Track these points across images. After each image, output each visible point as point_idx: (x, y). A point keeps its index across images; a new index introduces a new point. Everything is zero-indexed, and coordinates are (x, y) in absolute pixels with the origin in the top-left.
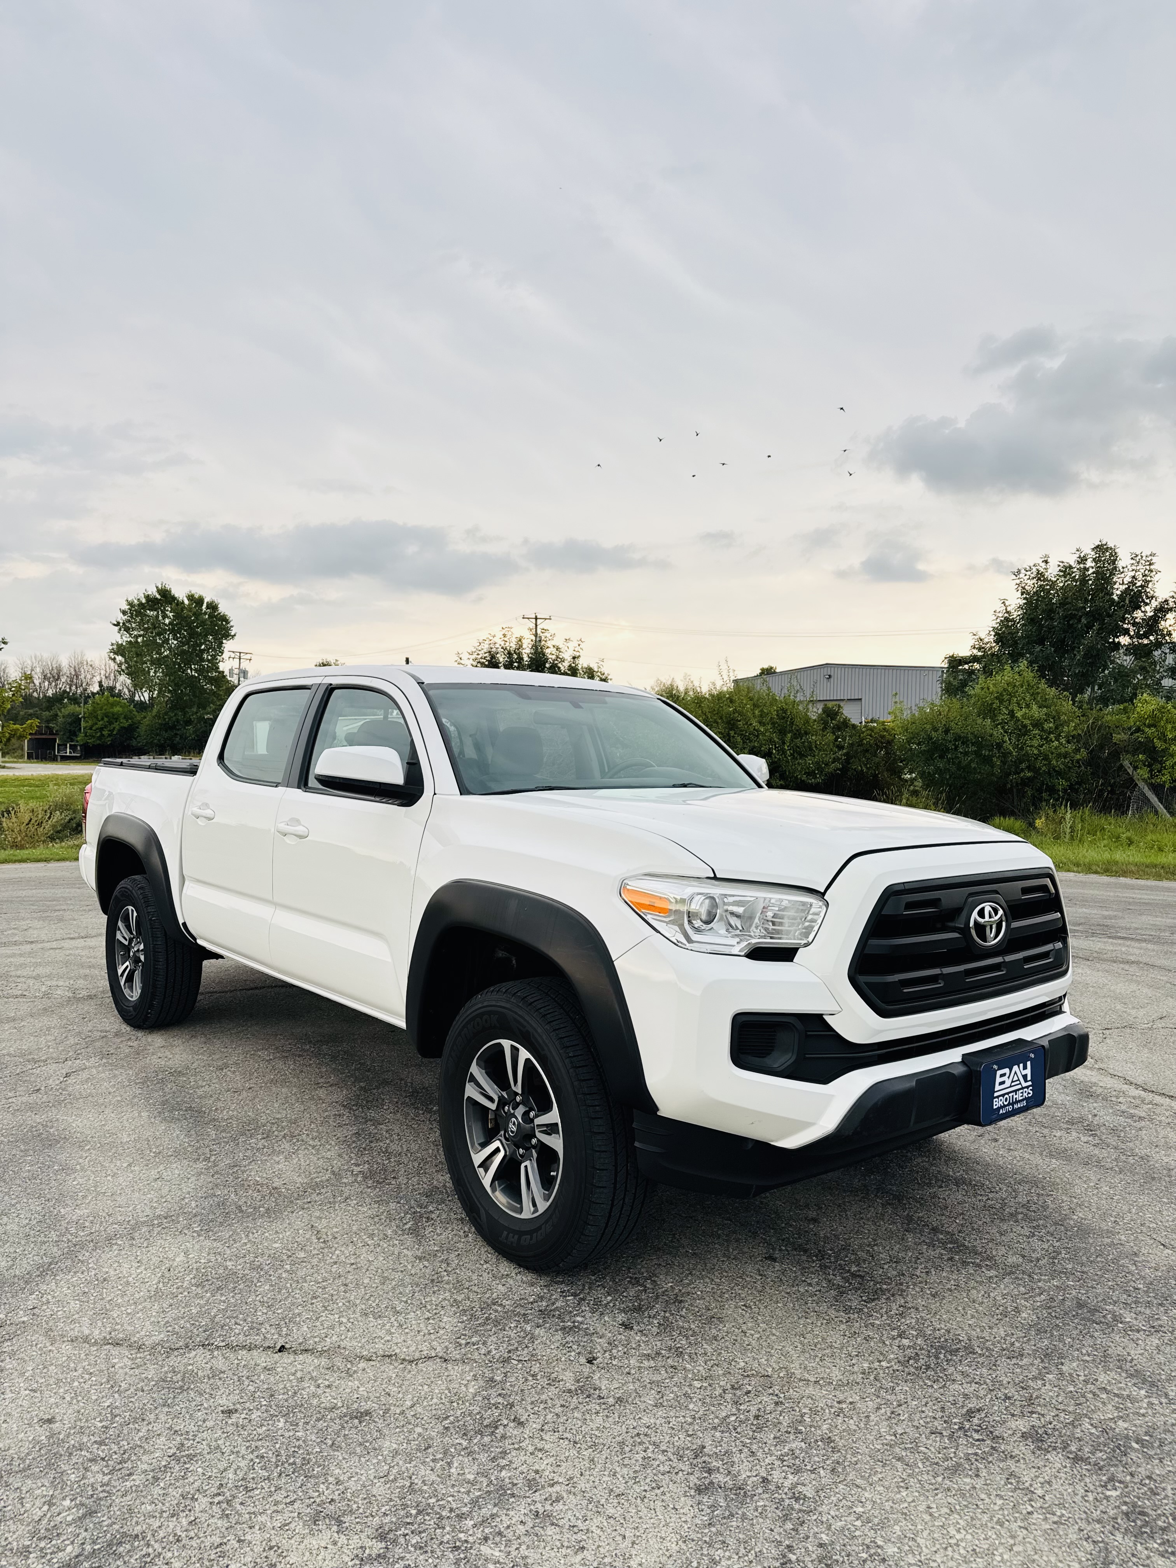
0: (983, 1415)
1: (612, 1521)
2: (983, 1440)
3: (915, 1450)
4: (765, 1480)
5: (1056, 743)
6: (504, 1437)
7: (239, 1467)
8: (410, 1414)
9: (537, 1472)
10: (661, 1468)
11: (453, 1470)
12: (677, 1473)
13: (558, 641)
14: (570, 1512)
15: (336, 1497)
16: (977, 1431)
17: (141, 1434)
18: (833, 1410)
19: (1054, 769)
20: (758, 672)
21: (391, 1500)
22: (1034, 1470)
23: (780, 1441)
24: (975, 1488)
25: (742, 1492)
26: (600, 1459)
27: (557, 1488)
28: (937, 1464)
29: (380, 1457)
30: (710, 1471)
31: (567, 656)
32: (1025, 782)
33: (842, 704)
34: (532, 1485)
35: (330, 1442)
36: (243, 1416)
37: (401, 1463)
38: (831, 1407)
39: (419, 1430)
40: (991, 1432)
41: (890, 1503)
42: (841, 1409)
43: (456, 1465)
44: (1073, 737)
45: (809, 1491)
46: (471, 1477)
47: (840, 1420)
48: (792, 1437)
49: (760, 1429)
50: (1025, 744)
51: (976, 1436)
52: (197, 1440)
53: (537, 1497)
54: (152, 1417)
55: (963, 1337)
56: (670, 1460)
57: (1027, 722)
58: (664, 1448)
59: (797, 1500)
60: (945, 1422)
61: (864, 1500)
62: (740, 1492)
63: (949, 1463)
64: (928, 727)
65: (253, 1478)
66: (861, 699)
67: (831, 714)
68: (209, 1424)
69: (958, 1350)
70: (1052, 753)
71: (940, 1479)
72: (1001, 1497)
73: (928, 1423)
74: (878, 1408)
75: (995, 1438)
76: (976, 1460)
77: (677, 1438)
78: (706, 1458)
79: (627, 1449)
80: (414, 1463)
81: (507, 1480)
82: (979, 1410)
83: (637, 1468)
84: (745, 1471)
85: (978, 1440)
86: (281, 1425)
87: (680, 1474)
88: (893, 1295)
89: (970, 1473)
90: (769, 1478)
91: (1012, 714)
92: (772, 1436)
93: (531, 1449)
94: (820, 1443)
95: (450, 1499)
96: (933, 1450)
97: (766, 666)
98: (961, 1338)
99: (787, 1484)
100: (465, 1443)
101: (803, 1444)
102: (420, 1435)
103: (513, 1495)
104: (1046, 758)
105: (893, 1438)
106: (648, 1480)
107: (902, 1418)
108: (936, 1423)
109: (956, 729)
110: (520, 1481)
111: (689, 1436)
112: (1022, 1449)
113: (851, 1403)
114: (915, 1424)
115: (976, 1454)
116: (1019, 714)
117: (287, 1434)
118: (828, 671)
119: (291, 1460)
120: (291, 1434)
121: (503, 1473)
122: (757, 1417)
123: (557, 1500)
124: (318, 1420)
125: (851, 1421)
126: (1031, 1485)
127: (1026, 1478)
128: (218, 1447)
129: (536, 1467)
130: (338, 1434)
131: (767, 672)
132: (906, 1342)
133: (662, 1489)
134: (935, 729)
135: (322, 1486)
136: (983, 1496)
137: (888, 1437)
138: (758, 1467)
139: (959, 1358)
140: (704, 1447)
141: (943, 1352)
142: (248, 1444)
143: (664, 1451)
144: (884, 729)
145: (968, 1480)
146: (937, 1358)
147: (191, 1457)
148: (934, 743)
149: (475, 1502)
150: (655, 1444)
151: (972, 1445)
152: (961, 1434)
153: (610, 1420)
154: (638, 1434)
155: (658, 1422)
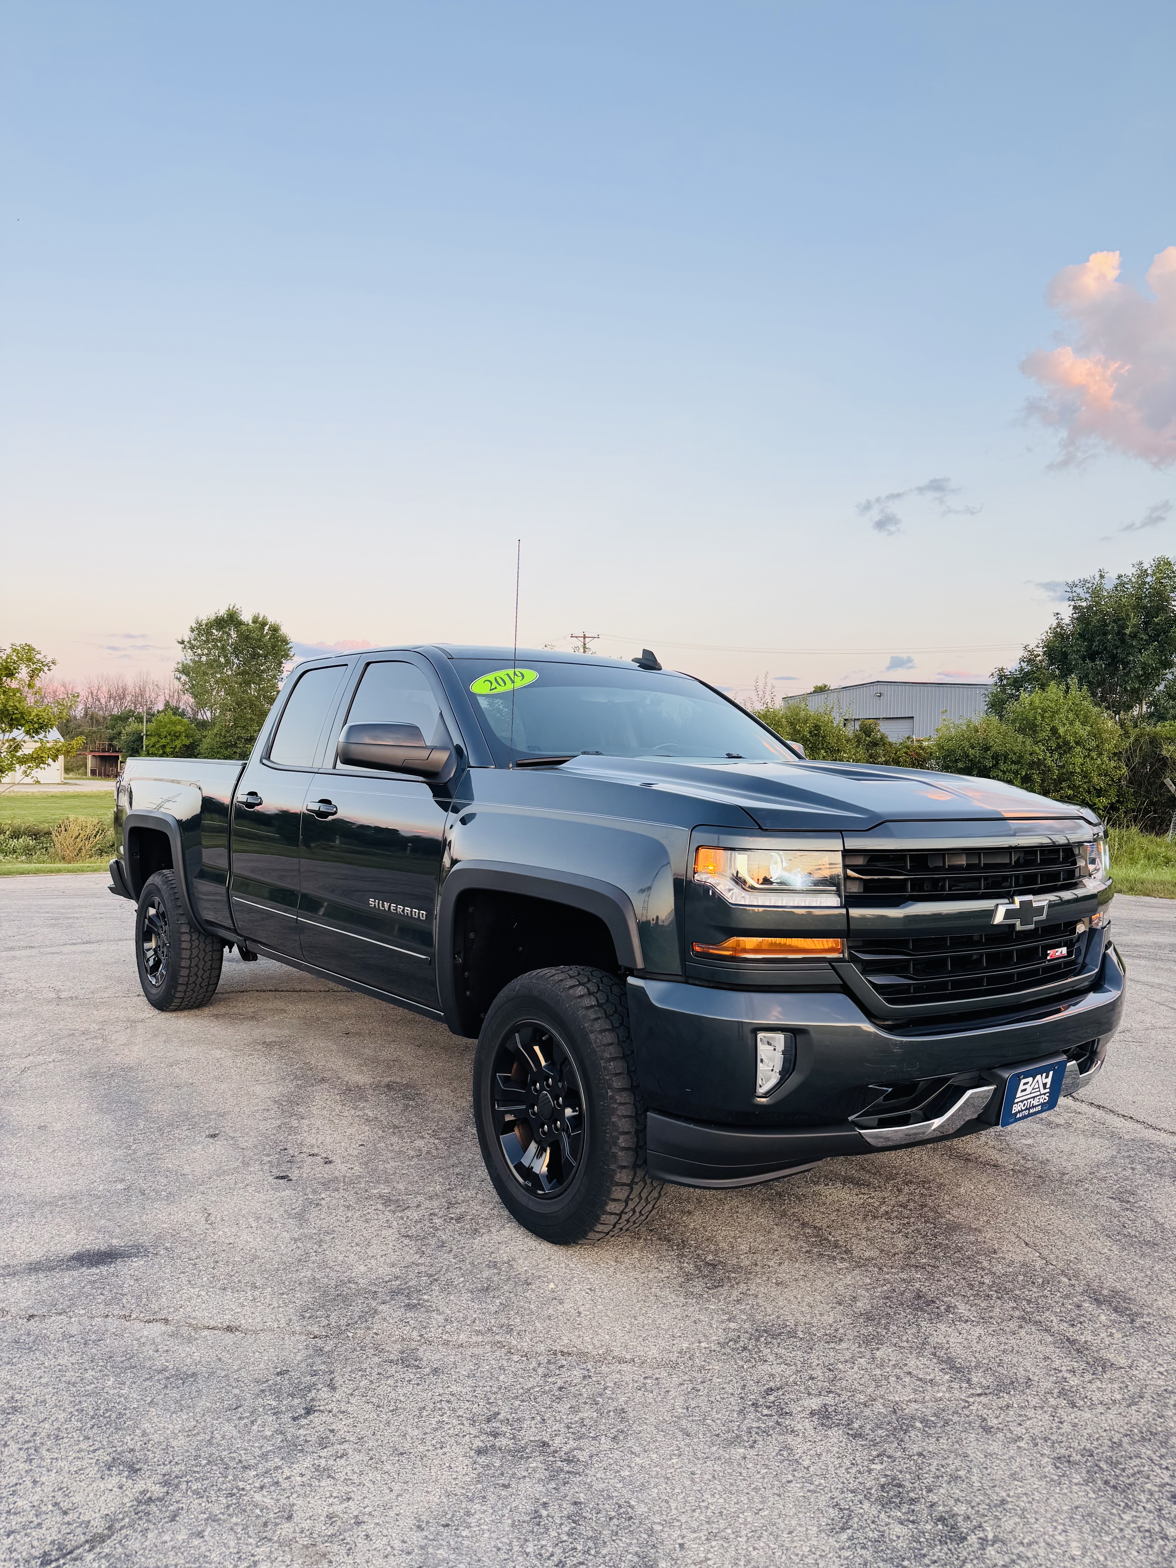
0: (781, 1393)
1: (386, 1476)
2: (771, 1415)
4: (545, 1444)
7: (57, 1419)
8: (233, 1377)
9: (332, 1431)
10: (451, 1431)
11: (254, 1427)
12: (464, 1436)
14: (349, 1468)
15: (137, 1448)
16: (768, 1407)
18: (636, 1385)
21: (187, 1451)
22: (809, 1443)
23: (574, 1410)
24: (745, 1458)
25: (519, 1454)
26: (396, 1421)
27: (346, 1446)
28: (718, 1435)
29: (191, 1414)
30: (496, 1435)
34: (323, 1443)
35: (149, 1400)
36: (77, 1374)
37: (208, 1419)
38: (636, 1382)
39: (236, 1391)
40: (782, 1409)
41: (658, 1469)
42: (645, 1384)
43: (259, 1422)
45: (583, 1456)
46: (269, 1434)
47: (640, 1393)
48: (587, 1407)
49: (559, 1399)
51: (766, 1412)
52: (28, 1394)
53: (324, 1453)
55: (791, 1323)
56: (463, 1424)
58: (461, 1413)
59: (569, 1462)
60: (742, 1398)
61: (633, 1465)
62: (517, 1455)
63: (729, 1436)
65: (66, 1429)
68: (44, 1380)
69: (780, 1334)
71: (715, 1448)
72: (767, 1467)
73: (724, 1398)
74: (681, 1384)
75: (783, 1415)
76: (757, 1433)
77: (476, 1405)
78: (497, 1424)
79: (425, 1414)
80: (220, 1420)
81: (302, 1437)
82: (778, 1389)
83: (428, 1430)
84: (530, 1436)
85: (766, 1415)
86: (110, 1383)
87: (468, 1436)
88: (737, 1284)
89: (746, 1444)
90: (551, 1442)
92: (569, 1406)
93: (335, 1410)
94: (611, 1413)
95: (242, 1452)
96: (718, 1422)
98: (788, 1324)
99: (566, 1449)
100: (274, 1403)
101: (595, 1414)
102: (235, 1396)
103: (302, 1451)
105: (685, 1411)
106: (434, 1442)
107: (701, 1394)
108: (732, 1399)
110: (314, 1439)
111: (489, 1403)
112: (807, 1425)
113: (657, 1379)
114: (712, 1399)
115: (759, 1428)
117: (112, 1392)
119: (107, 1415)
120: (116, 1391)
121: (301, 1431)
122: (560, 1389)
123: (341, 1457)
124: (146, 1380)
125: (650, 1395)
126: (800, 1457)
127: (798, 1451)
128: (44, 1401)
129: (334, 1427)
130: (159, 1393)
132: (732, 1325)
133: (444, 1450)
135: (128, 1437)
136: (750, 1466)
137: (680, 1410)
138: (544, 1433)
139: (779, 1341)
140: (498, 1414)
141: (765, 1335)
142: (73, 1399)
143: (459, 1417)
145: (742, 1451)
146: (757, 1340)
149: (264, 1456)
150: (454, 1410)
151: (759, 1419)
152: (752, 1409)
153: (420, 1387)
154: (441, 1401)
155: (464, 1390)
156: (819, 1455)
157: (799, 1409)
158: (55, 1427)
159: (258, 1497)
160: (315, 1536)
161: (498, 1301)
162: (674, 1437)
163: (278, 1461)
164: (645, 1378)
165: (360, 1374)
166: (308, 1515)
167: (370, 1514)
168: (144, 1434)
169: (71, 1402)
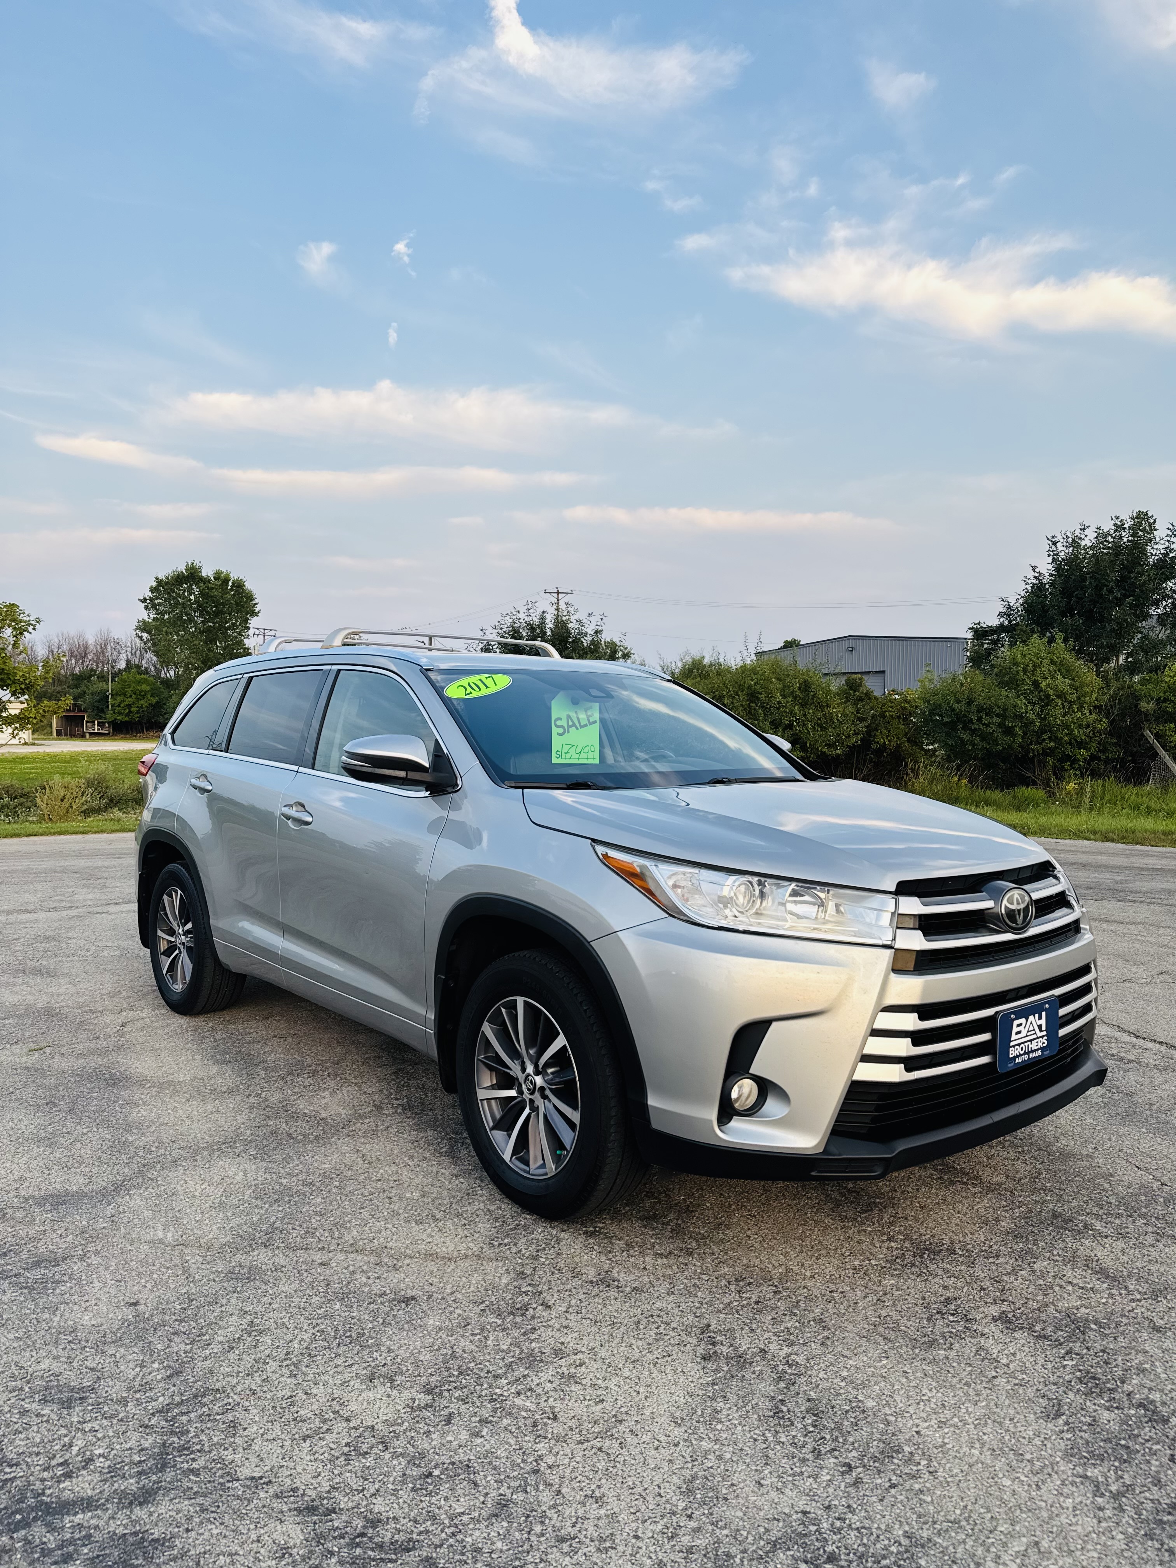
0: (960, 1302)
1: (628, 1381)
2: (958, 1321)
3: (897, 1329)
4: (762, 1351)
5: (1079, 715)
6: (533, 1317)
7: (302, 1339)
8: (450, 1299)
9: (563, 1343)
10: (672, 1341)
11: (489, 1342)
12: (685, 1345)
13: (582, 615)
14: (592, 1375)
15: (388, 1362)
16: (953, 1315)
17: (216, 1314)
18: (825, 1298)
19: (1076, 740)
20: (782, 644)
21: (436, 1364)
22: (1001, 1345)
23: (777, 1321)
24: (947, 1358)
25: (742, 1360)
26: (618, 1334)
27: (580, 1356)
28: (916, 1340)
29: (425, 1332)
30: (714, 1344)
31: (590, 630)
32: (1046, 753)
33: (865, 677)
34: (558, 1353)
35: (381, 1321)
36: (304, 1300)
37: (444, 1336)
38: (824, 1295)
39: (458, 1311)
40: (966, 1316)
41: (872, 1369)
42: (833, 1297)
43: (491, 1338)
44: (1095, 707)
45: (801, 1360)
46: (505, 1347)
47: (831, 1305)
48: (788, 1318)
49: (760, 1311)
50: (1048, 714)
51: (951, 1318)
52: (265, 1318)
53: (563, 1363)
54: (224, 1301)
56: (680, 1335)
57: (1051, 692)
58: (675, 1326)
59: (790, 1366)
60: (925, 1307)
61: (848, 1366)
62: (741, 1361)
63: (926, 1339)
64: (952, 699)
65: (316, 1348)
66: (884, 672)
67: (853, 684)
68: (274, 1306)
69: (940, 1251)
70: (1074, 723)
71: (917, 1351)
72: (970, 1365)
73: (909, 1308)
74: (865, 1297)
75: (968, 1320)
76: (951, 1337)
77: (685, 1319)
78: (712, 1335)
79: (641, 1327)
80: (455, 1337)
81: (537, 1350)
82: (955, 1299)
83: (650, 1341)
84: (745, 1344)
85: (953, 1321)
86: (338, 1307)
87: (688, 1346)
88: (885, 1207)
89: (944, 1347)
90: (767, 1349)
91: (1036, 684)
92: (770, 1318)
93: (557, 1326)
94: (812, 1323)
95: (487, 1364)
96: (912, 1328)
97: (790, 639)
98: (943, 1240)
99: (783, 1354)
100: (499, 1322)
101: (797, 1324)
102: (459, 1315)
103: (542, 1361)
104: (1068, 727)
105: (878, 1319)
106: (660, 1351)
107: (887, 1304)
108: (917, 1309)
109: (980, 700)
110: (548, 1351)
111: (697, 1317)
112: (993, 1329)
113: (842, 1293)
115: (951, 1332)
116: (1043, 685)
117: (343, 1315)
118: (851, 642)
119: (348, 1334)
120: (347, 1314)
121: (533, 1345)
122: (757, 1303)
123: (581, 1365)
124: (370, 1303)
125: (842, 1307)
126: (998, 1356)
127: (994, 1351)
128: (284, 1324)
129: (562, 1340)
130: (387, 1314)
131: (790, 645)
132: (894, 1245)
133: (672, 1357)
134: (958, 702)
135: (375, 1353)
136: (955, 1364)
137: (874, 1319)
138: (757, 1341)
139: (941, 1257)
140: (710, 1326)
141: (927, 1252)
142: (310, 1322)
143: (673, 1329)
144: (906, 701)
145: (942, 1352)
146: (921, 1257)
147: (261, 1332)
148: (956, 715)
149: (508, 1366)
150: (666, 1323)
151: (948, 1325)
152: (938, 1316)
153: (627, 1304)
154: (652, 1316)
155: (669, 1307)
156: (1014, 1354)
157: (981, 1315)
158: (305, 1346)
159: (518, 1401)
160: (584, 1432)
161: (669, 1227)
162: (876, 1343)
163: (521, 1371)
164: (831, 1292)
165: (567, 1293)
166: (571, 1416)
167: (626, 1413)
168: (390, 1351)
169: (309, 1325)
